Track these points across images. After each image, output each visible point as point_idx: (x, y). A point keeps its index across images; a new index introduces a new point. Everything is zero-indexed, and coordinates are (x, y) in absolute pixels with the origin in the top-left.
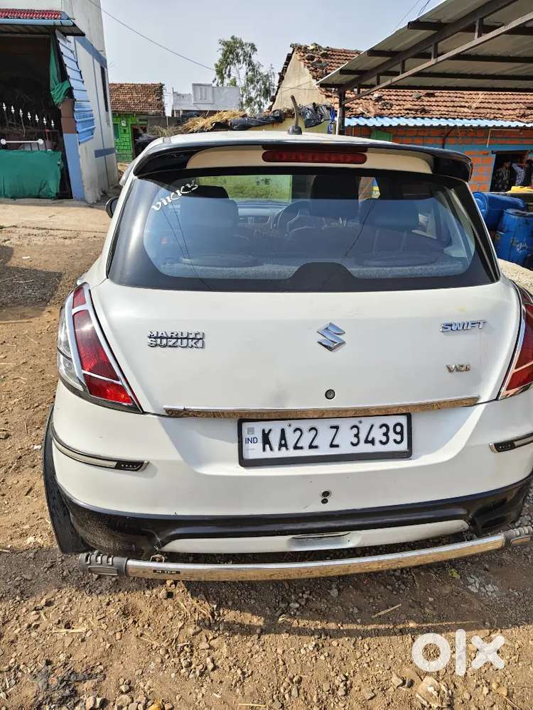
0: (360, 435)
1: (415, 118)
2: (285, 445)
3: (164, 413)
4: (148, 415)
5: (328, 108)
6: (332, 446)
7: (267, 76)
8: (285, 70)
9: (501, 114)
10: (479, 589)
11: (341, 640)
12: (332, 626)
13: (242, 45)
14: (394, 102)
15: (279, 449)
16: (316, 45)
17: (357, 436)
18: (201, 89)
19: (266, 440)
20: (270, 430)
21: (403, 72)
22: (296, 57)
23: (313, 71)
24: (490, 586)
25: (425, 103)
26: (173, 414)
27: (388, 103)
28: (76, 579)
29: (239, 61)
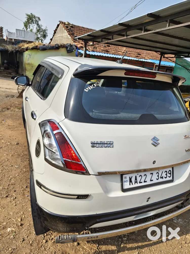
0: (159, 176)
1: (105, 53)
2: (137, 182)
3: (97, 174)
4: (91, 176)
5: (75, 46)
6: (151, 180)
7: (45, 30)
8: (56, 30)
9: (131, 55)
10: (177, 221)
11: (145, 249)
12: (140, 244)
13: (35, 17)
14: (97, 47)
15: (135, 184)
16: (68, 22)
17: (158, 176)
18: (19, 32)
19: (131, 181)
20: (132, 177)
21: (113, 39)
22: (61, 26)
23: (68, 32)
24: (179, 219)
25: (107, 49)
26: (100, 174)
27: (95, 47)
28: (37, 244)
29: (34, 23)
